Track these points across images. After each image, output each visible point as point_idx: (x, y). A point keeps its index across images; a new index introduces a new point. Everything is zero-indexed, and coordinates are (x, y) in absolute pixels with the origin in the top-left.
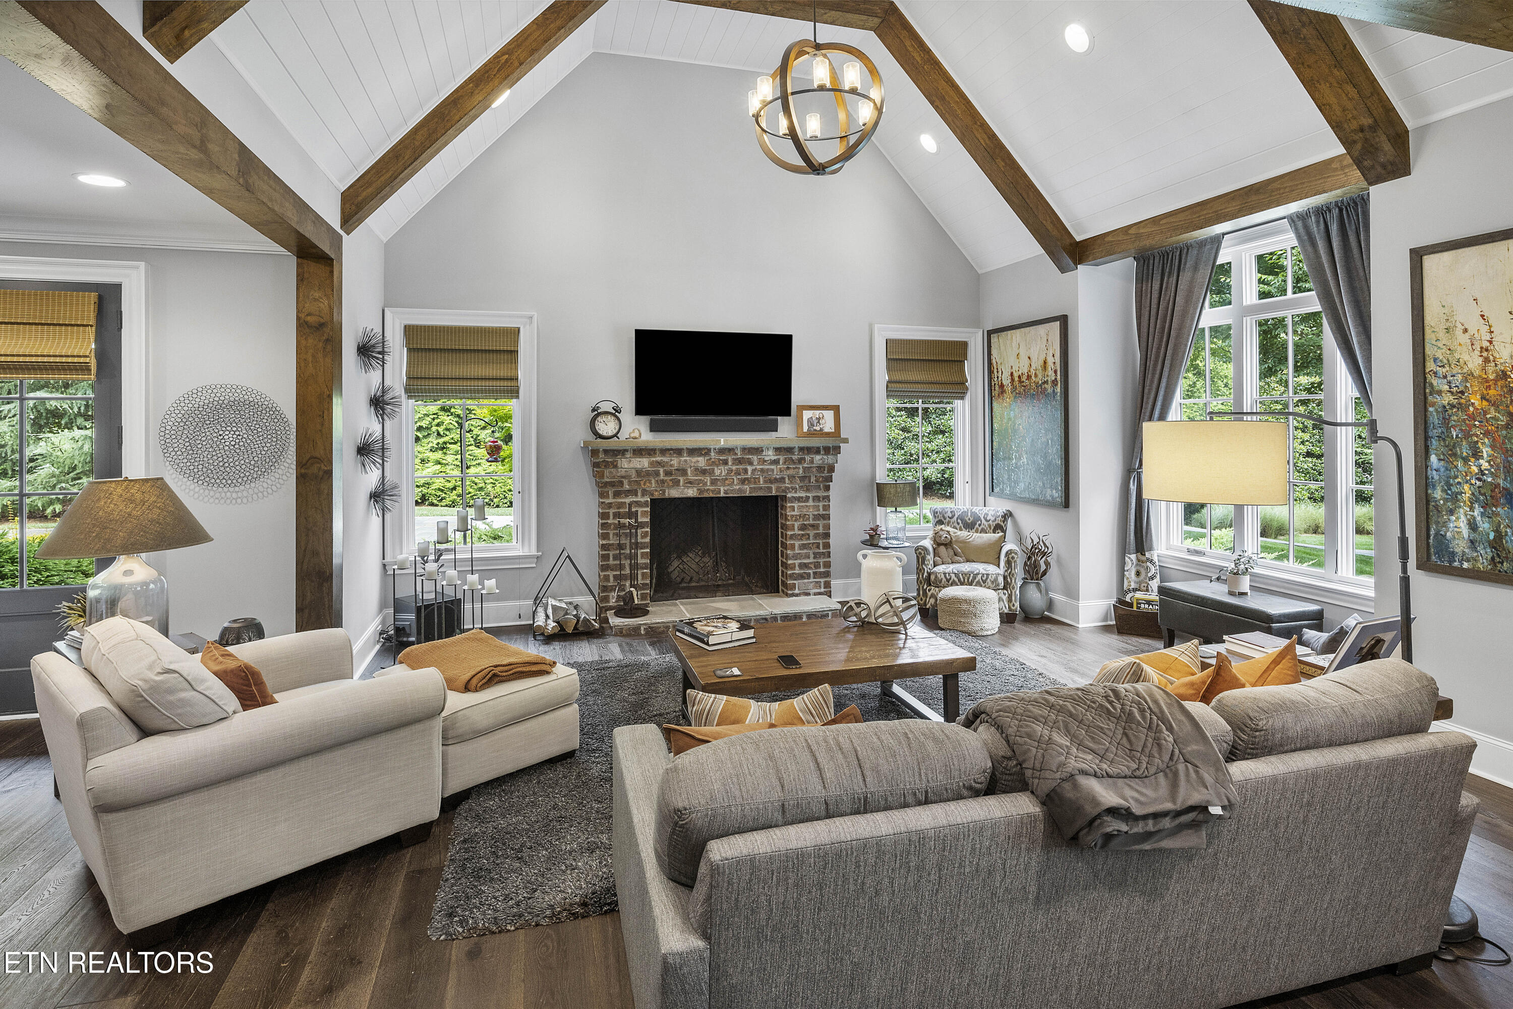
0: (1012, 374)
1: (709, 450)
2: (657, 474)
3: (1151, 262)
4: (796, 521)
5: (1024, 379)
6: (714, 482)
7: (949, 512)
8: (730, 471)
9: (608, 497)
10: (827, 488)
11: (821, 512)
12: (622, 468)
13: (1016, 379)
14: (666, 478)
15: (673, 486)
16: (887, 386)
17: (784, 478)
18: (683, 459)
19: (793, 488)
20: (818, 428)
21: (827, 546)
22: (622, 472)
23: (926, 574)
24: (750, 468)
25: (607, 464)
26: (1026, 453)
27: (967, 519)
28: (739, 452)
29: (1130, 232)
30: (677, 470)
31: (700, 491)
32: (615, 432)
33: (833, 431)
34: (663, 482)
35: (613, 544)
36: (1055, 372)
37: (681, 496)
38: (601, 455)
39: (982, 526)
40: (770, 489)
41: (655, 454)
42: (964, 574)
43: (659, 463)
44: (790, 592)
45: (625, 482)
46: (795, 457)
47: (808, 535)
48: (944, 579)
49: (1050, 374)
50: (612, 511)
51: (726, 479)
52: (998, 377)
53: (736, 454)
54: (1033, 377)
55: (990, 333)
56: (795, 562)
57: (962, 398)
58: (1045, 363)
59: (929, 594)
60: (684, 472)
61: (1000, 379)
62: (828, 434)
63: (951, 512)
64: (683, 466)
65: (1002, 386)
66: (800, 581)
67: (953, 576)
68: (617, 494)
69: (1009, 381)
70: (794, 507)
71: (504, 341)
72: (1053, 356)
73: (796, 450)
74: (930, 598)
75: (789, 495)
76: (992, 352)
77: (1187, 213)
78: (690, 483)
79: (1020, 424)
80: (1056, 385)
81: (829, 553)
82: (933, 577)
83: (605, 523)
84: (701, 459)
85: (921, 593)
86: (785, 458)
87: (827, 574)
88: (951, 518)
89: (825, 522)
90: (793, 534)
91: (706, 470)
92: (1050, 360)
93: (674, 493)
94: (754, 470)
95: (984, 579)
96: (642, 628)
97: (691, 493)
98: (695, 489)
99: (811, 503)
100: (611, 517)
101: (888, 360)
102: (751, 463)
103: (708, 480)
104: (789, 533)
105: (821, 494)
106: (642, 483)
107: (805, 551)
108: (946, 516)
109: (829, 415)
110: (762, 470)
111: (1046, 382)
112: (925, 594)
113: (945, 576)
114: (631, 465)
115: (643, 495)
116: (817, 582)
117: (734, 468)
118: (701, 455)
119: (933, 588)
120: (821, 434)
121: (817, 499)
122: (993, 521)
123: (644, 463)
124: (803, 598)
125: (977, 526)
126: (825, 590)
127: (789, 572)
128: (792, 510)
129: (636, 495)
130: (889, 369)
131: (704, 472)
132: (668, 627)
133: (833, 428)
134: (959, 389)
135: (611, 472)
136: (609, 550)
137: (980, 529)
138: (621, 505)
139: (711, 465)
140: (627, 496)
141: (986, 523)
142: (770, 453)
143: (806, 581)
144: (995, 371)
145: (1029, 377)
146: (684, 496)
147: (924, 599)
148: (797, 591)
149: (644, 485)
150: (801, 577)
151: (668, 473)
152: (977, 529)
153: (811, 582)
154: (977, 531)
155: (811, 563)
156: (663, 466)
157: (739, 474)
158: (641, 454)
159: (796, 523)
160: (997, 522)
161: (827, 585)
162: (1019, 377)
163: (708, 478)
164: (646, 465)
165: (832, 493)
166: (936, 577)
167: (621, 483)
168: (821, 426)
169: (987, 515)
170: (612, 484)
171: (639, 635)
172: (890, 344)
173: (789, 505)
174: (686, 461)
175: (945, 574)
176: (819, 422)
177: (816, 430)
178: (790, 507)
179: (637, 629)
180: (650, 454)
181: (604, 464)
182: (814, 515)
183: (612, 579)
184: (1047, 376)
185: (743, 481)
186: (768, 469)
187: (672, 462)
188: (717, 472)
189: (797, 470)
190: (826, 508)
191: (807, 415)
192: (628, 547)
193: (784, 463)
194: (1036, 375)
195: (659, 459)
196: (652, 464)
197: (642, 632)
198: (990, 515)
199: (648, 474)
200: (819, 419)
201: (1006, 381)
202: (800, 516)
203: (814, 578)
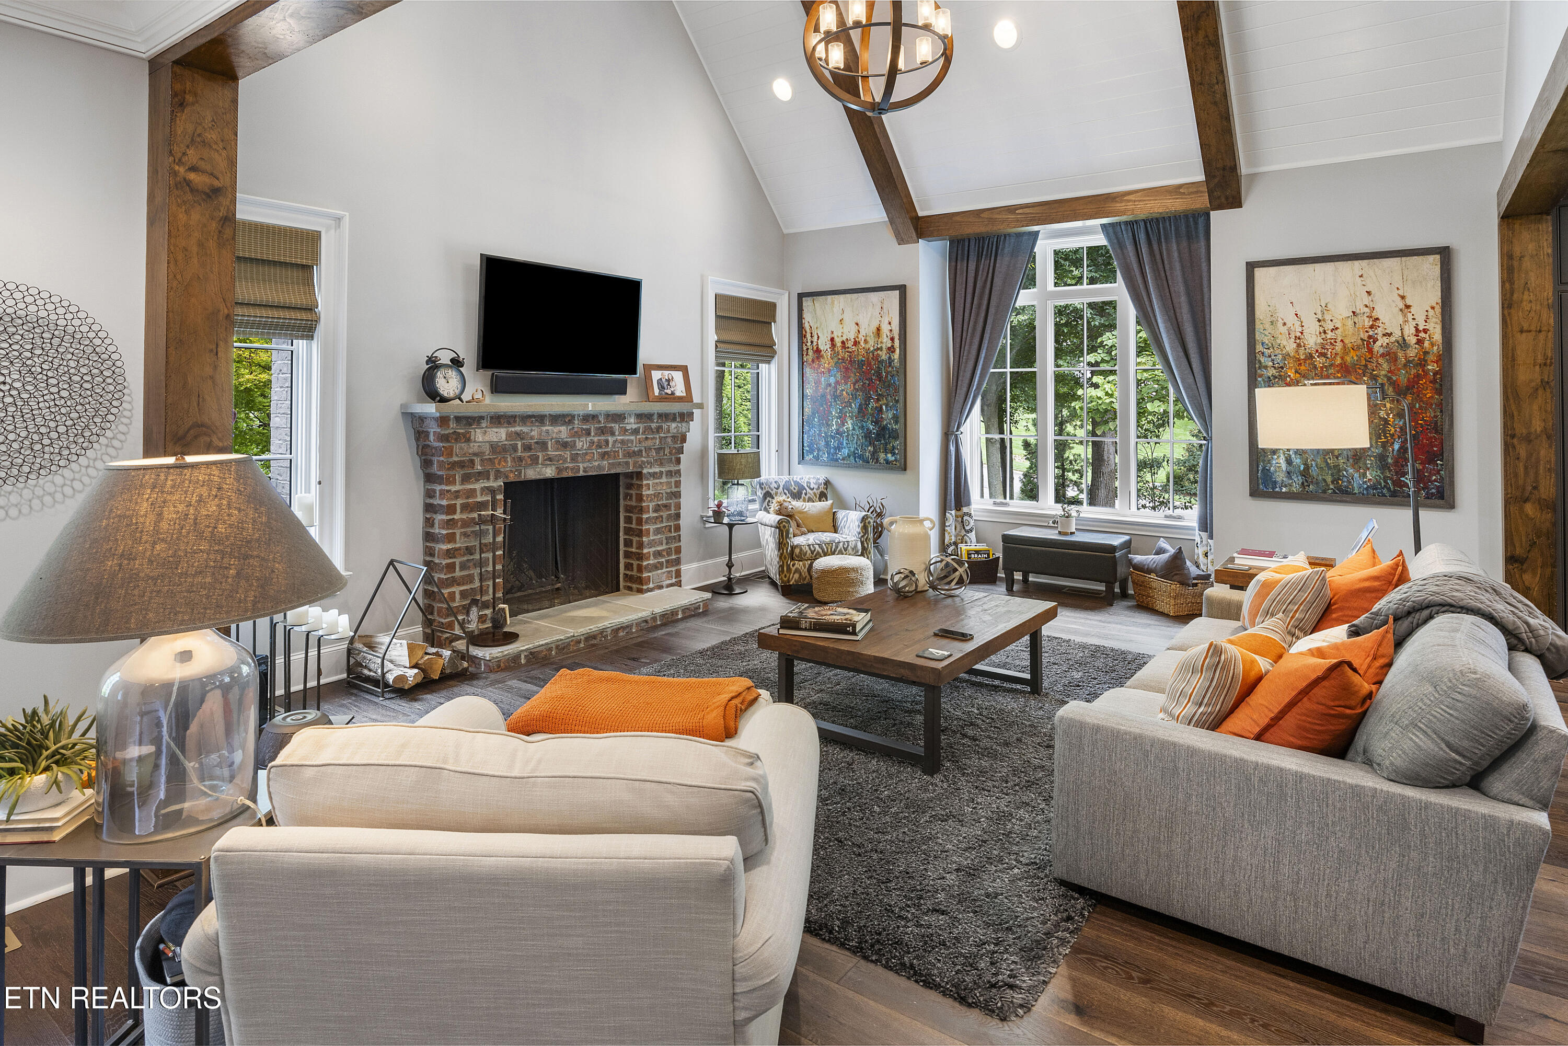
0: (832, 339)
1: (573, 417)
2: (515, 448)
3: (967, 244)
4: (651, 501)
5: (850, 344)
6: (574, 458)
7: (774, 483)
8: (592, 442)
9: (454, 483)
10: (678, 461)
11: (674, 490)
12: (475, 442)
13: (839, 344)
14: (523, 454)
15: (531, 465)
16: (716, 346)
17: (641, 451)
18: (544, 428)
19: (649, 463)
20: (669, 392)
21: (678, 528)
22: (474, 447)
23: (789, 548)
24: (611, 439)
25: (457, 437)
26: (852, 418)
27: (792, 488)
28: (601, 419)
29: (982, 215)
30: (536, 443)
31: (559, 470)
32: (457, 392)
33: (685, 394)
34: (520, 459)
35: (459, 549)
36: (892, 339)
37: (538, 477)
38: (452, 424)
39: (808, 495)
40: (627, 463)
41: (515, 422)
42: (827, 544)
43: (519, 435)
44: (645, 587)
45: (477, 460)
46: (654, 425)
47: (662, 517)
48: (809, 552)
49: (885, 341)
50: (459, 502)
51: (586, 454)
52: (812, 342)
53: (600, 422)
54: (862, 343)
55: (801, 296)
56: (650, 550)
57: (769, 362)
58: (878, 329)
59: (793, 569)
60: (543, 445)
61: (815, 344)
62: (680, 399)
63: (775, 482)
64: (544, 437)
65: (818, 351)
66: (654, 573)
67: (817, 547)
68: (466, 479)
69: (829, 346)
70: (649, 484)
71: (296, 250)
72: (890, 323)
73: (655, 417)
74: (794, 573)
75: (645, 471)
76: (804, 316)
77: (1045, 207)
78: (550, 459)
79: (843, 390)
80: (894, 352)
81: (680, 536)
82: (797, 551)
83: (450, 520)
84: (563, 428)
85: (785, 569)
86: (645, 427)
87: (678, 562)
88: (777, 489)
89: (676, 500)
90: (649, 517)
91: (567, 442)
92: (885, 329)
93: (531, 474)
94: (615, 442)
95: (845, 546)
96: (523, 656)
97: (549, 472)
98: (554, 468)
99: (664, 480)
100: (458, 510)
101: (717, 316)
102: (613, 434)
103: (567, 455)
104: (645, 516)
105: (673, 468)
106: (496, 461)
107: (659, 536)
108: (772, 486)
109: (678, 376)
110: (622, 442)
111: (881, 349)
112: (789, 570)
113: (810, 549)
114: (487, 438)
115: (496, 479)
116: (669, 572)
117: (596, 439)
118: (565, 423)
119: (796, 562)
120: (672, 398)
121: (670, 474)
122: (817, 489)
123: (499, 434)
124: (657, 592)
125: (803, 495)
126: (676, 580)
127: (645, 563)
128: (650, 488)
129: (488, 479)
130: (717, 328)
131: (565, 445)
132: (550, 649)
133: (684, 391)
134: (766, 351)
135: (461, 448)
136: (455, 557)
137: (807, 497)
138: (472, 492)
139: (573, 436)
140: (477, 480)
141: (810, 491)
142: (632, 420)
143: (659, 571)
144: (808, 336)
145: (856, 343)
146: (542, 477)
147: (788, 575)
148: (651, 586)
149: (499, 464)
150: (656, 567)
151: (527, 448)
152: (804, 498)
153: (664, 573)
154: (804, 501)
155: (664, 550)
156: (522, 439)
157: (601, 447)
158: (500, 423)
159: (650, 504)
160: (820, 490)
161: (678, 574)
162: (843, 342)
163: (568, 453)
164: (504, 437)
165: (682, 467)
166: (801, 550)
167: (472, 462)
168: (672, 389)
169: (810, 483)
170: (461, 465)
171: (520, 665)
172: (720, 299)
173: (645, 482)
174: (547, 432)
175: (809, 545)
176: (669, 384)
177: (667, 394)
178: (646, 485)
179: (516, 658)
180: (509, 423)
181: (454, 437)
182: (667, 493)
183: (458, 596)
184: (881, 343)
185: (604, 456)
186: (628, 440)
187: (533, 433)
188: (579, 445)
189: (654, 441)
190: (678, 484)
191: (656, 375)
192: (478, 550)
193: (644, 433)
194: (866, 341)
195: (518, 429)
196: (509, 436)
197: (523, 661)
198: (812, 484)
199: (504, 449)
200: (668, 381)
201: (824, 345)
202: (654, 495)
203: (667, 568)
